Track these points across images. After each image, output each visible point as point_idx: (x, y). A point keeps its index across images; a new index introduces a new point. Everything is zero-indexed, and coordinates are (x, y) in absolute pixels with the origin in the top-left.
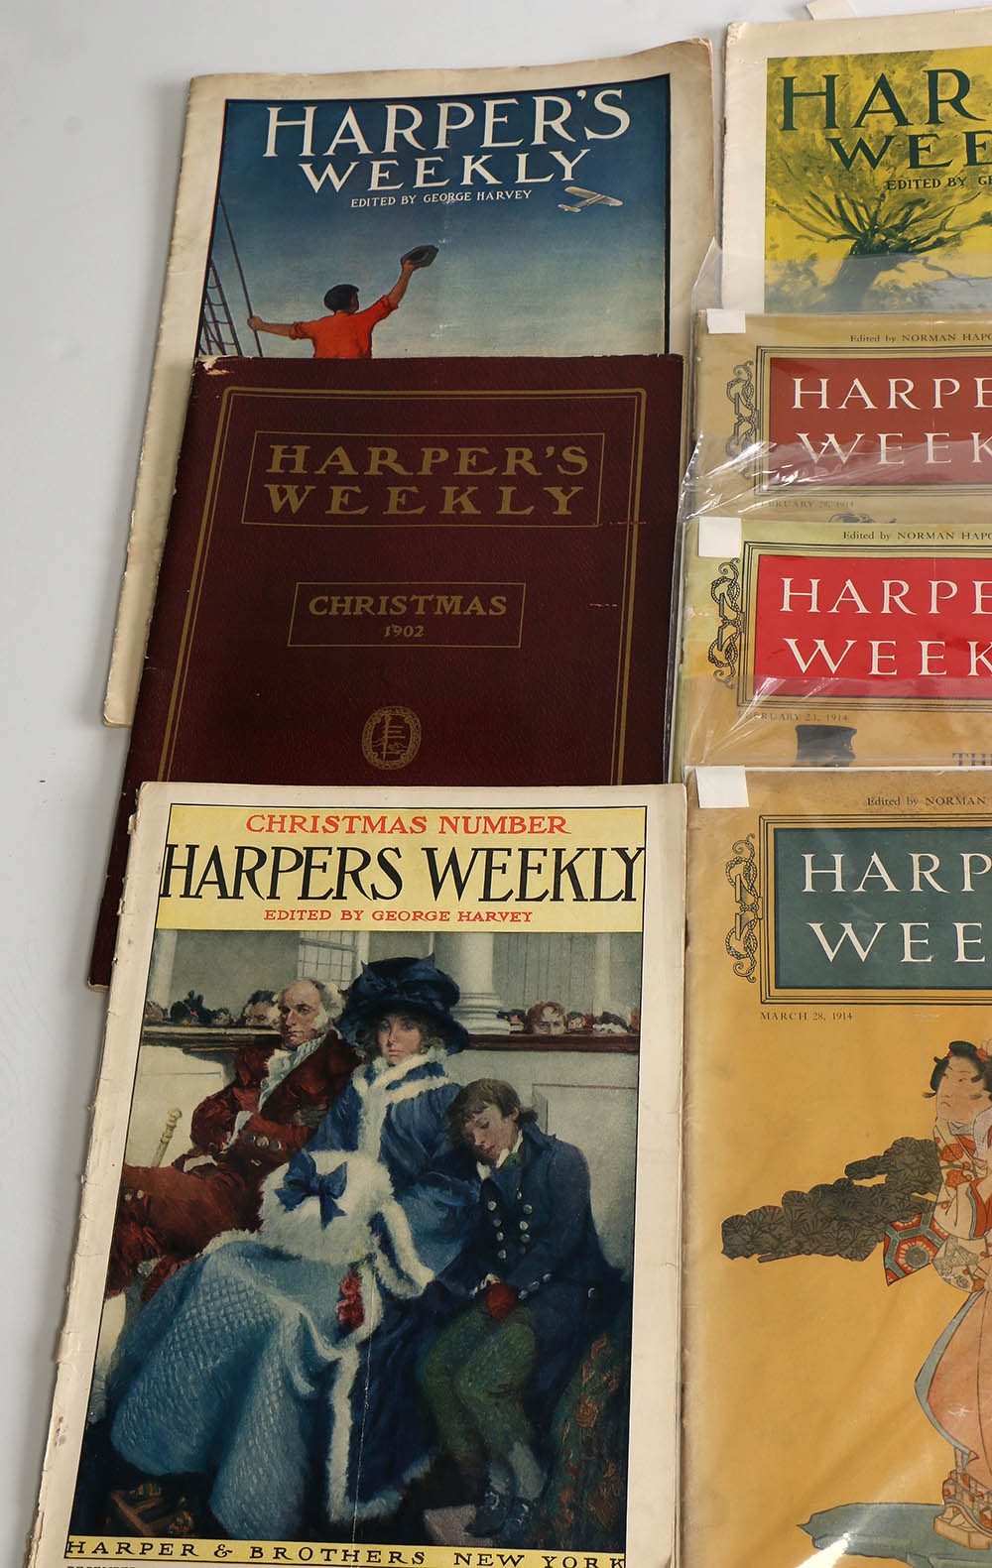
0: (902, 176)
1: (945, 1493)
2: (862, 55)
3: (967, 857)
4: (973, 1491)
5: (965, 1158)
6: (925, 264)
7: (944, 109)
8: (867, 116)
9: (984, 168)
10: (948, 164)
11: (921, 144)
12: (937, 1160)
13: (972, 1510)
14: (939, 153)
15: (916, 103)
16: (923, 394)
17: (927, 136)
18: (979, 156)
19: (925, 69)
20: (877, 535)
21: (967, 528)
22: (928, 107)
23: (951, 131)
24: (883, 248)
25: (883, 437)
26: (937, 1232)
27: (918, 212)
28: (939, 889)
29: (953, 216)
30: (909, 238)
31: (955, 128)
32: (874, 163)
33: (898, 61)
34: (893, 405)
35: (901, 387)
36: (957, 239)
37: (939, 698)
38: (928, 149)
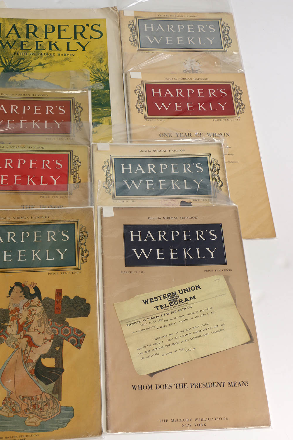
0: (18, 51)
1: (3, 403)
2: (8, 18)
3: (23, 233)
4: (11, 402)
5: (16, 313)
6: (23, 75)
7: (30, 35)
8: (9, 35)
9: (40, 51)
10: (31, 49)
11: (24, 43)
12: (9, 314)
13: (10, 407)
14: (29, 46)
15: (23, 32)
16: (20, 110)
17: (26, 41)
18: (39, 48)
19: (26, 24)
20: (5, 147)
21: (29, 145)
22: (26, 34)
23: (32, 41)
24: (12, 70)
25: (9, 121)
26: (7, 334)
27: (22, 61)
28: (15, 241)
29: (31, 63)
30: (19, 68)
31: (33, 40)
32: (11, 47)
33: (18, 21)
34: (12, 112)
35: (14, 108)
36: (32, 69)
37: (19, 191)
38: (26, 45)
